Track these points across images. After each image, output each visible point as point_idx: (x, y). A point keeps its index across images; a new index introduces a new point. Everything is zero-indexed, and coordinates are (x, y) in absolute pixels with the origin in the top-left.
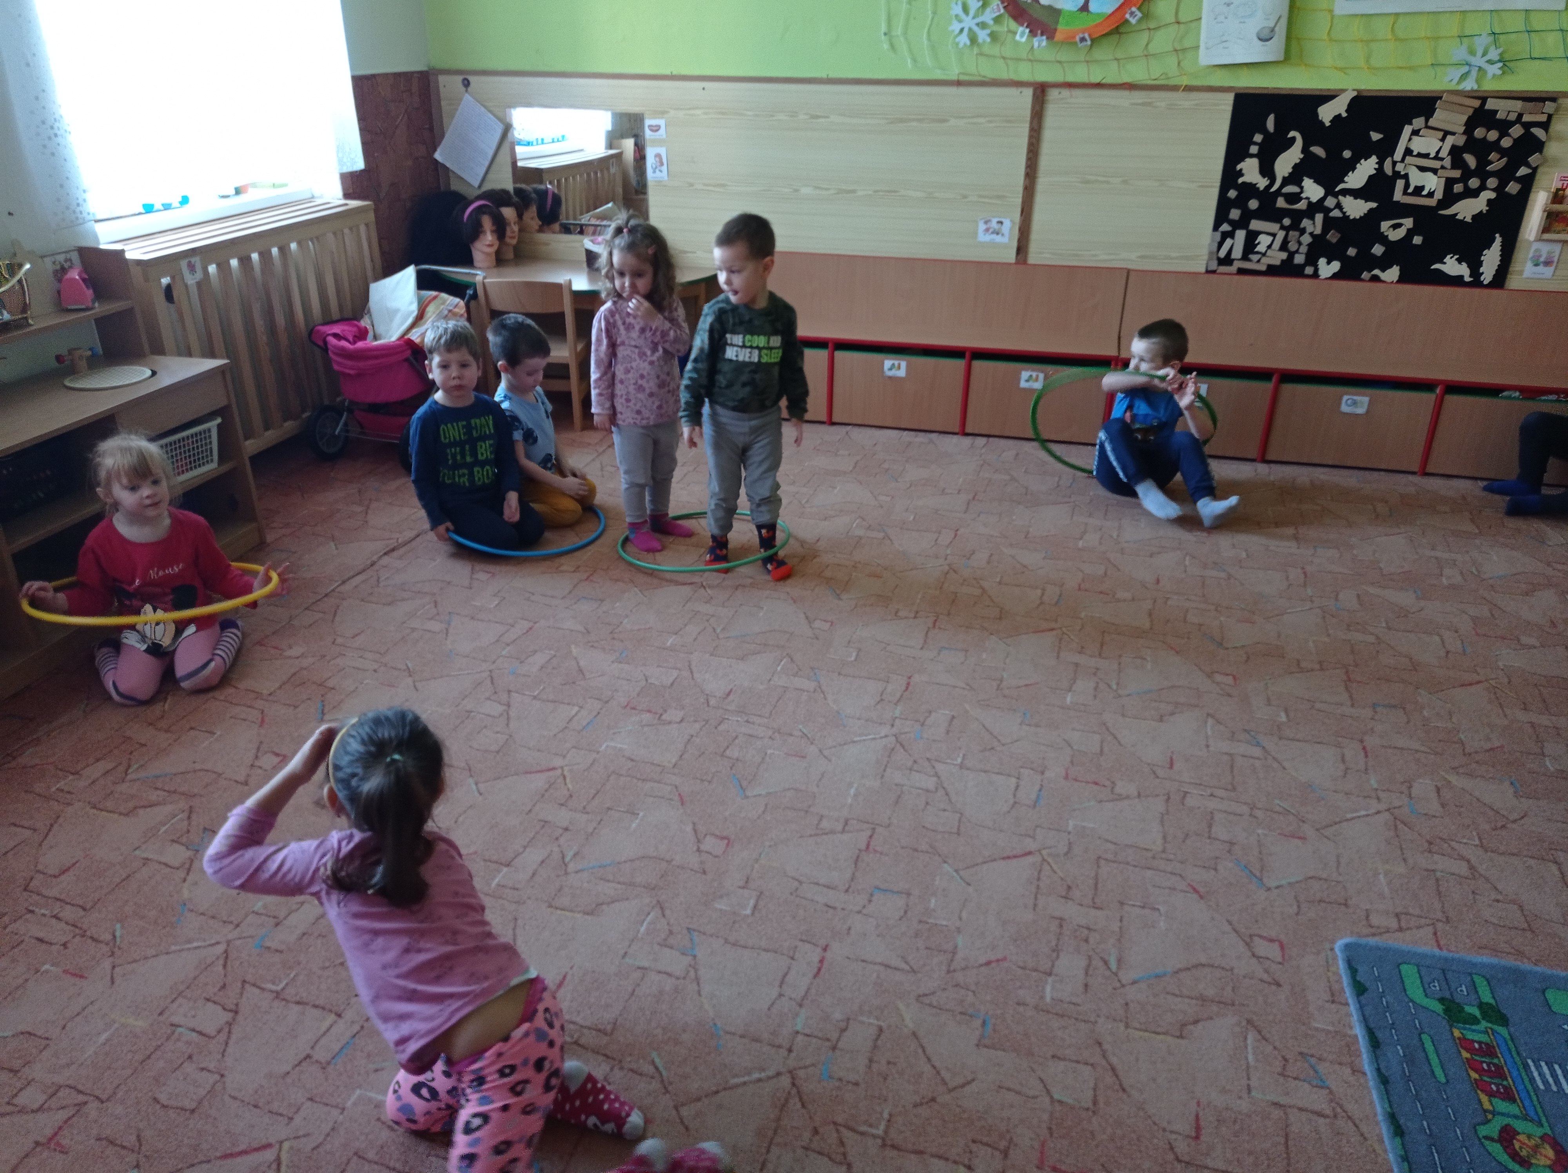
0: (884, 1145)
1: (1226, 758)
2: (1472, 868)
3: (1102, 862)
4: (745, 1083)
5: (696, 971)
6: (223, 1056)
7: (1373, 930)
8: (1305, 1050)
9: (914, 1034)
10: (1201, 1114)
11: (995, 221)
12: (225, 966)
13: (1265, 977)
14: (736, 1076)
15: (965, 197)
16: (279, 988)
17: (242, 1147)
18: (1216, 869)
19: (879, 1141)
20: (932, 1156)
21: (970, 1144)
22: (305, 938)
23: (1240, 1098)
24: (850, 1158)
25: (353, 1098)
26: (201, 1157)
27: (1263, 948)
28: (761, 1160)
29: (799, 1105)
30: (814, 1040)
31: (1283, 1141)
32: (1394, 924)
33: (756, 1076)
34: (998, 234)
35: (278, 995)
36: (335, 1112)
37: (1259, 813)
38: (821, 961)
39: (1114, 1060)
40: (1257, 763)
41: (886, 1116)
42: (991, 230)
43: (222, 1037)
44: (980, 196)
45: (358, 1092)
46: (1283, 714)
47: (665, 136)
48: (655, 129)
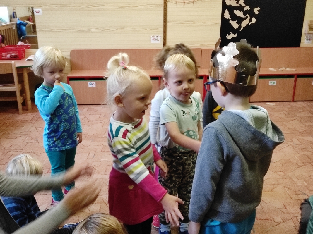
11: (156, 36)
15: (146, 29)
34: (157, 40)
42: (155, 39)
44: (150, 29)
47: (41, 14)
48: (38, 12)
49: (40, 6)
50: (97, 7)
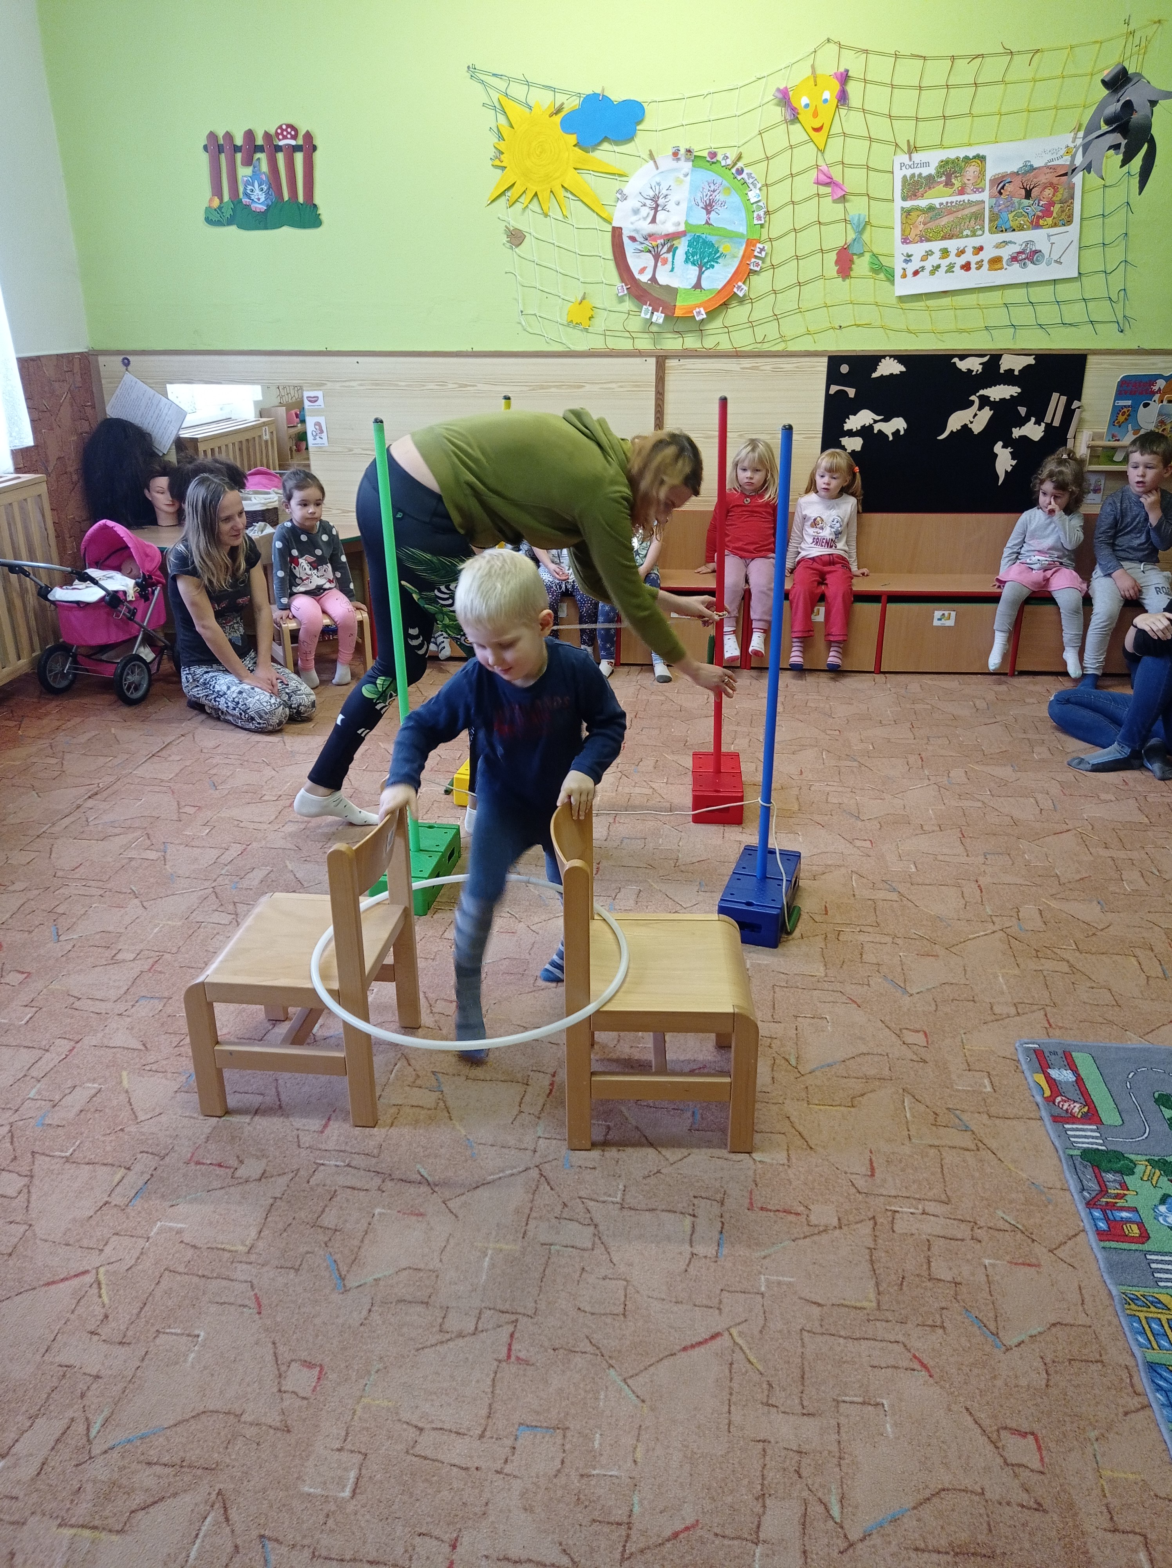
0: (623, 1208)
1: (870, 902)
2: (1071, 966)
3: (777, 989)
4: (500, 1178)
5: (444, 1102)
6: (27, 1211)
7: (997, 1017)
8: (951, 1107)
9: (637, 1128)
10: (874, 1159)
12: (12, 1143)
13: (915, 1057)
14: (492, 1174)
16: (68, 1154)
17: (62, 1277)
18: (868, 985)
19: (619, 1206)
20: (663, 1211)
21: (693, 1199)
22: (83, 1113)
23: (903, 1144)
24: (596, 1221)
25: (155, 1230)
26: (27, 1287)
27: (910, 1038)
28: (523, 1230)
29: (548, 1188)
30: (554, 1141)
31: (939, 1170)
32: (1013, 1011)
33: (509, 1172)
35: (67, 1160)
36: (141, 1242)
37: (899, 941)
38: (552, 1084)
39: (801, 1129)
40: (895, 905)
41: (621, 1187)
43: (23, 1197)
45: (159, 1224)
46: (912, 866)
47: (323, 406)
48: (314, 400)
49: (319, 385)
50: (469, 388)
